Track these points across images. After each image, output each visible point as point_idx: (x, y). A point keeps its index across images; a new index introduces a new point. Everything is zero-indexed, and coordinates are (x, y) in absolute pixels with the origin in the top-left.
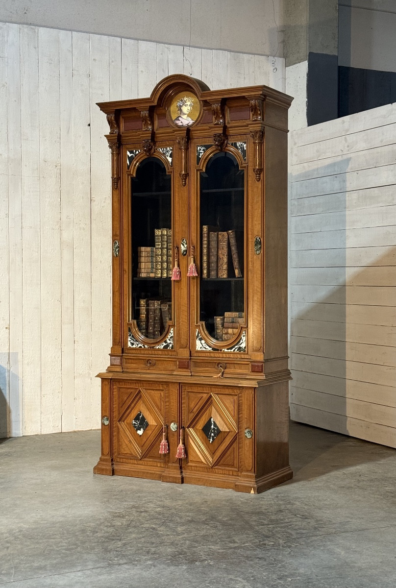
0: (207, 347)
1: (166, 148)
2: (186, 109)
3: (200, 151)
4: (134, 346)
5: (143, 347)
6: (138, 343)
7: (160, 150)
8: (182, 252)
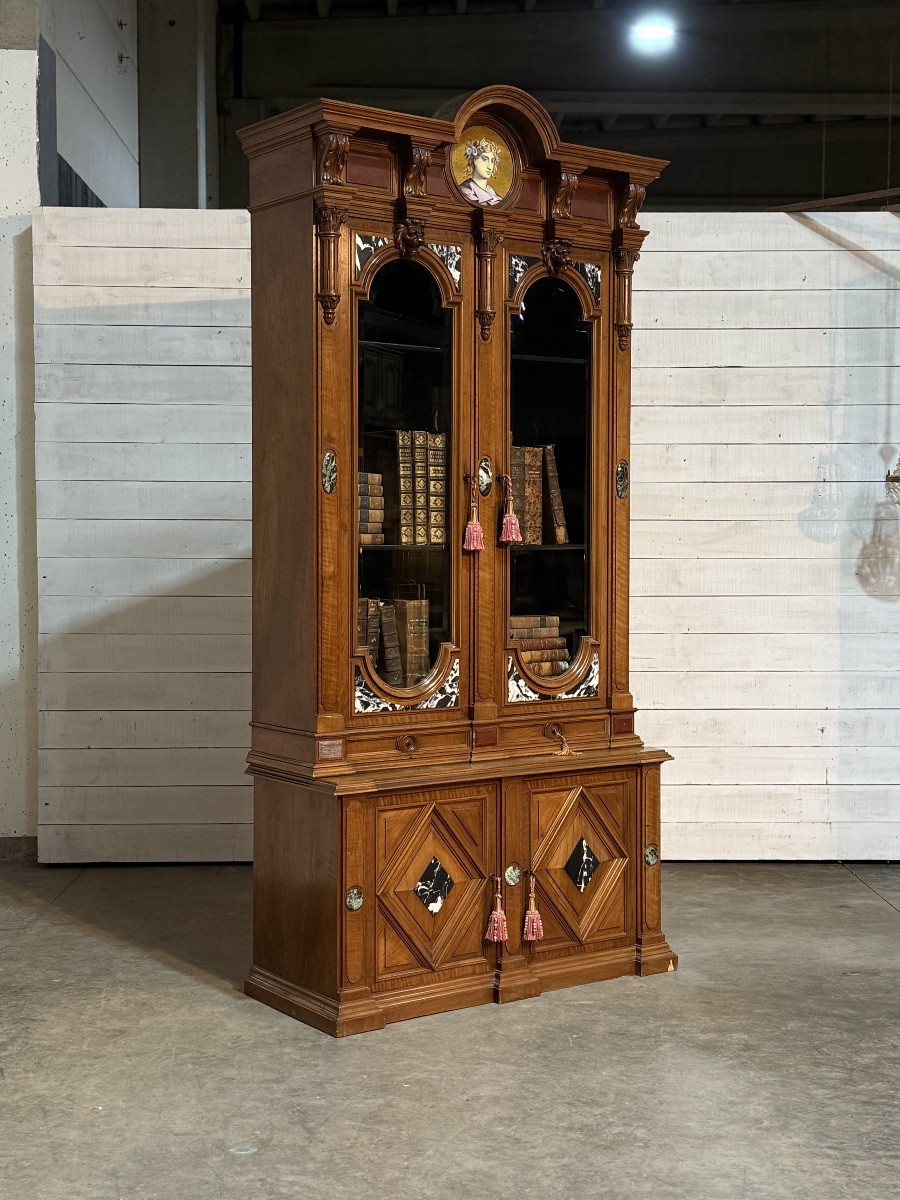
0: (530, 693)
1: (448, 248)
2: (484, 166)
3: (517, 269)
4: (370, 709)
5: (390, 709)
6: (378, 701)
7: (435, 248)
8: (483, 488)
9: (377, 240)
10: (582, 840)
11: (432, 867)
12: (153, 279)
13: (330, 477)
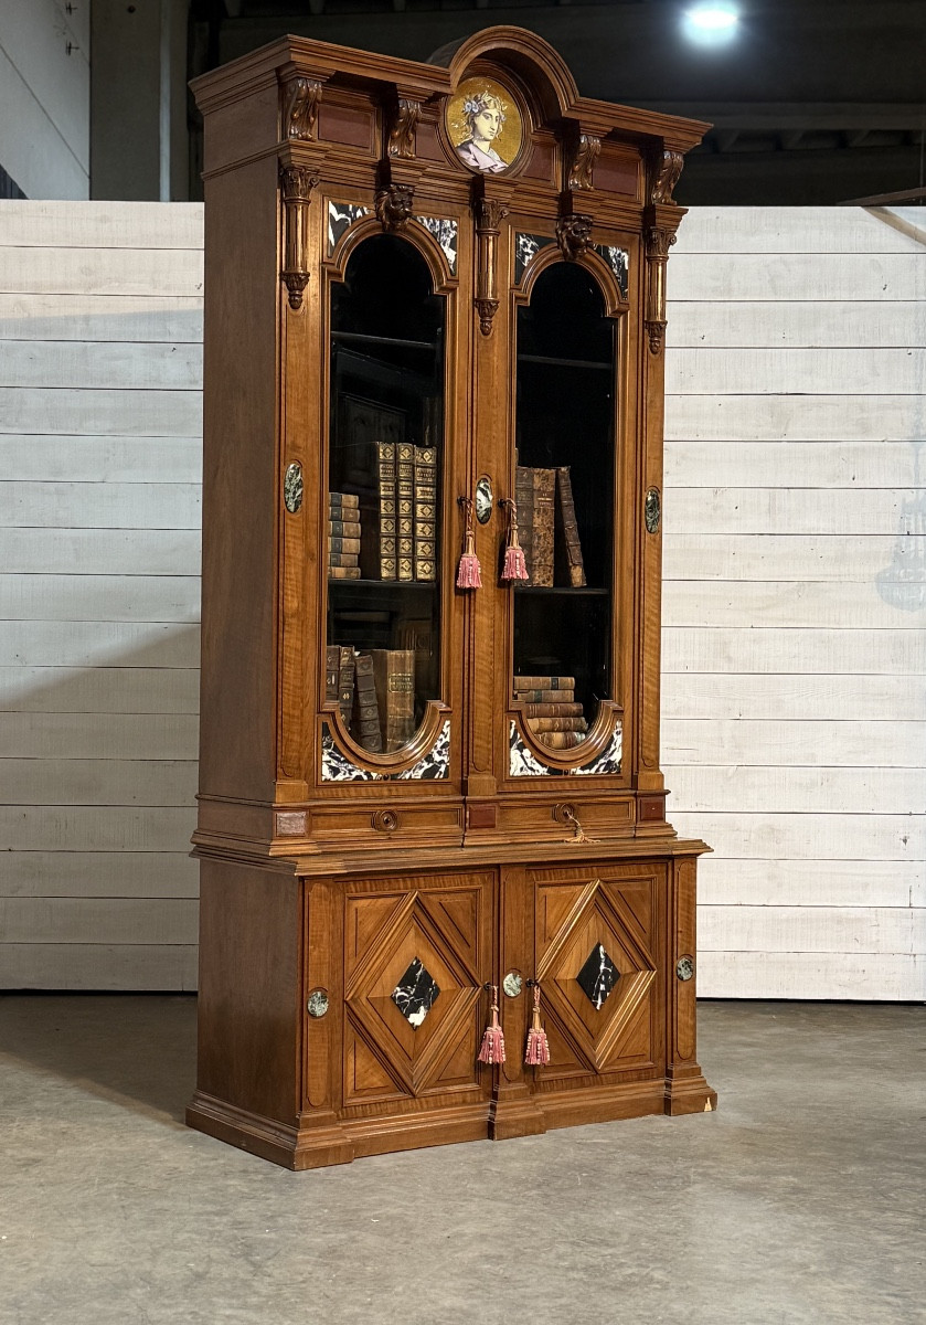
1: (441, 221)
2: (487, 126)
5: (365, 778)
6: (350, 767)
7: (425, 221)
8: (482, 513)
9: (355, 210)
10: (599, 945)
11: (413, 969)
12: (94, 285)
13: (295, 493)
